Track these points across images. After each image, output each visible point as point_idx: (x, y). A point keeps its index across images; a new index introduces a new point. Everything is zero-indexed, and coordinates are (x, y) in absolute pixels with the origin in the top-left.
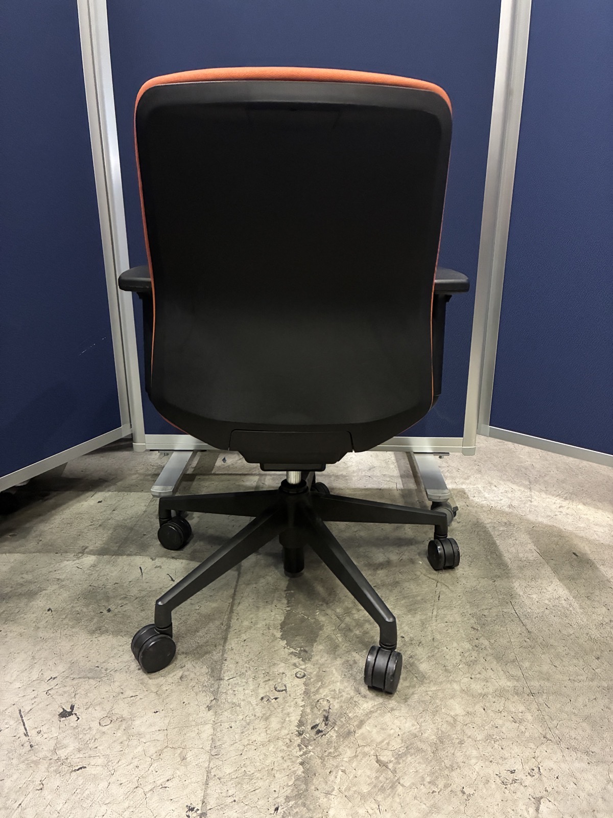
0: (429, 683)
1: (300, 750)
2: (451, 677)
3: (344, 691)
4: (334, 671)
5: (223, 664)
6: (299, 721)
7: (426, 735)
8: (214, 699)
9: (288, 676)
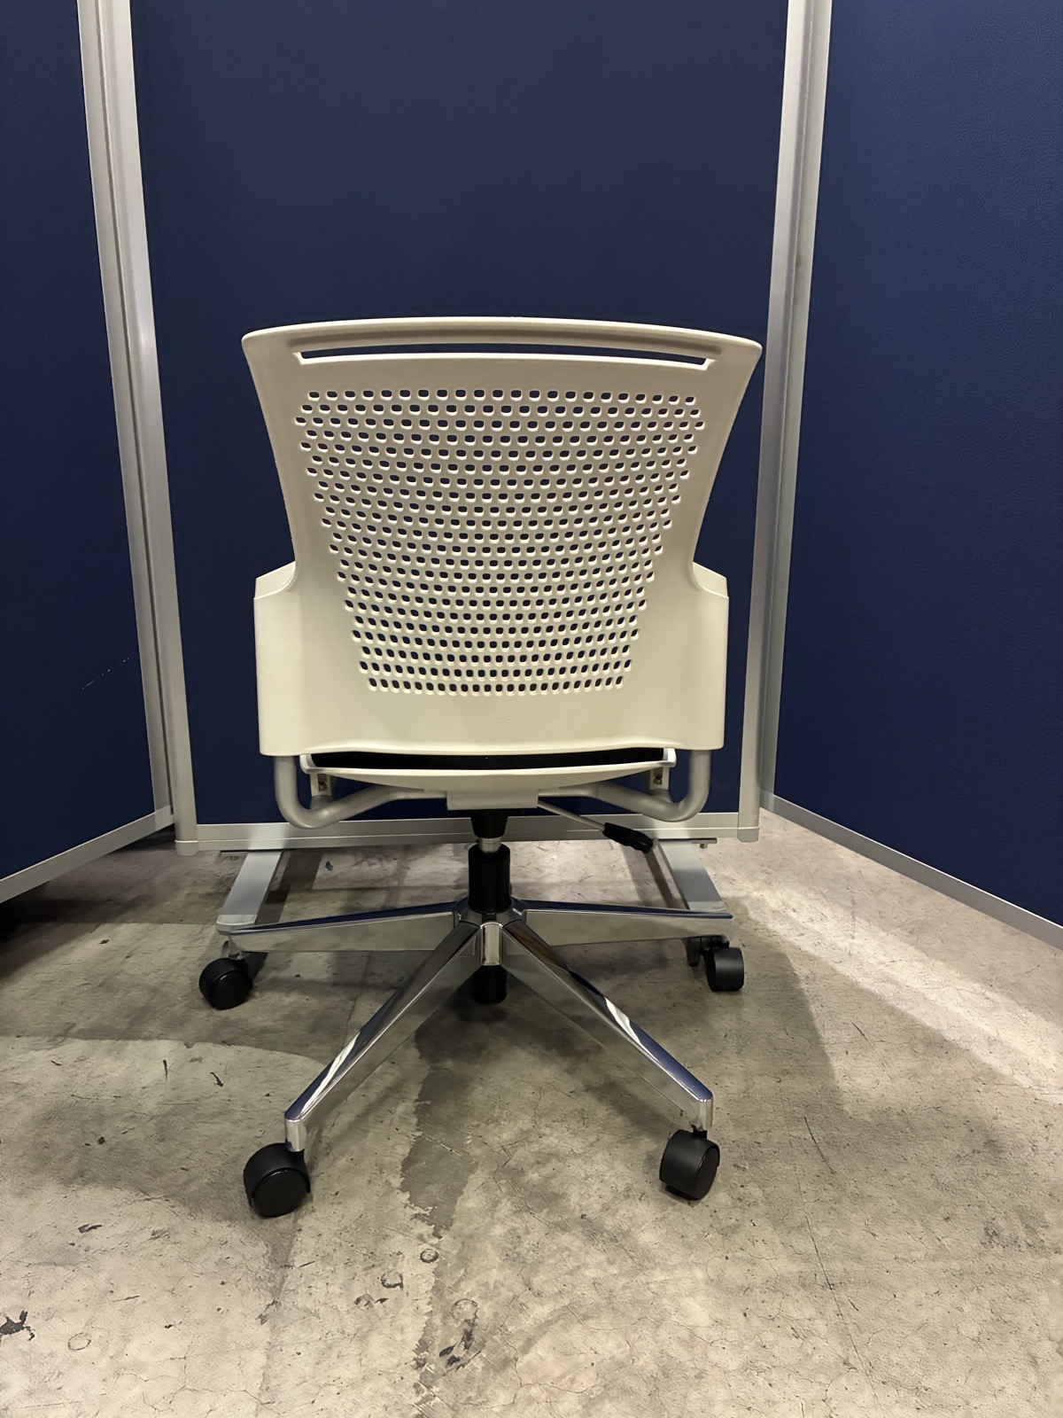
0: (653, 1269)
1: (418, 1393)
2: (693, 1256)
3: (503, 1285)
4: (489, 1249)
5: (295, 1239)
6: (419, 1342)
7: (641, 1363)
8: (273, 1304)
9: (406, 1258)
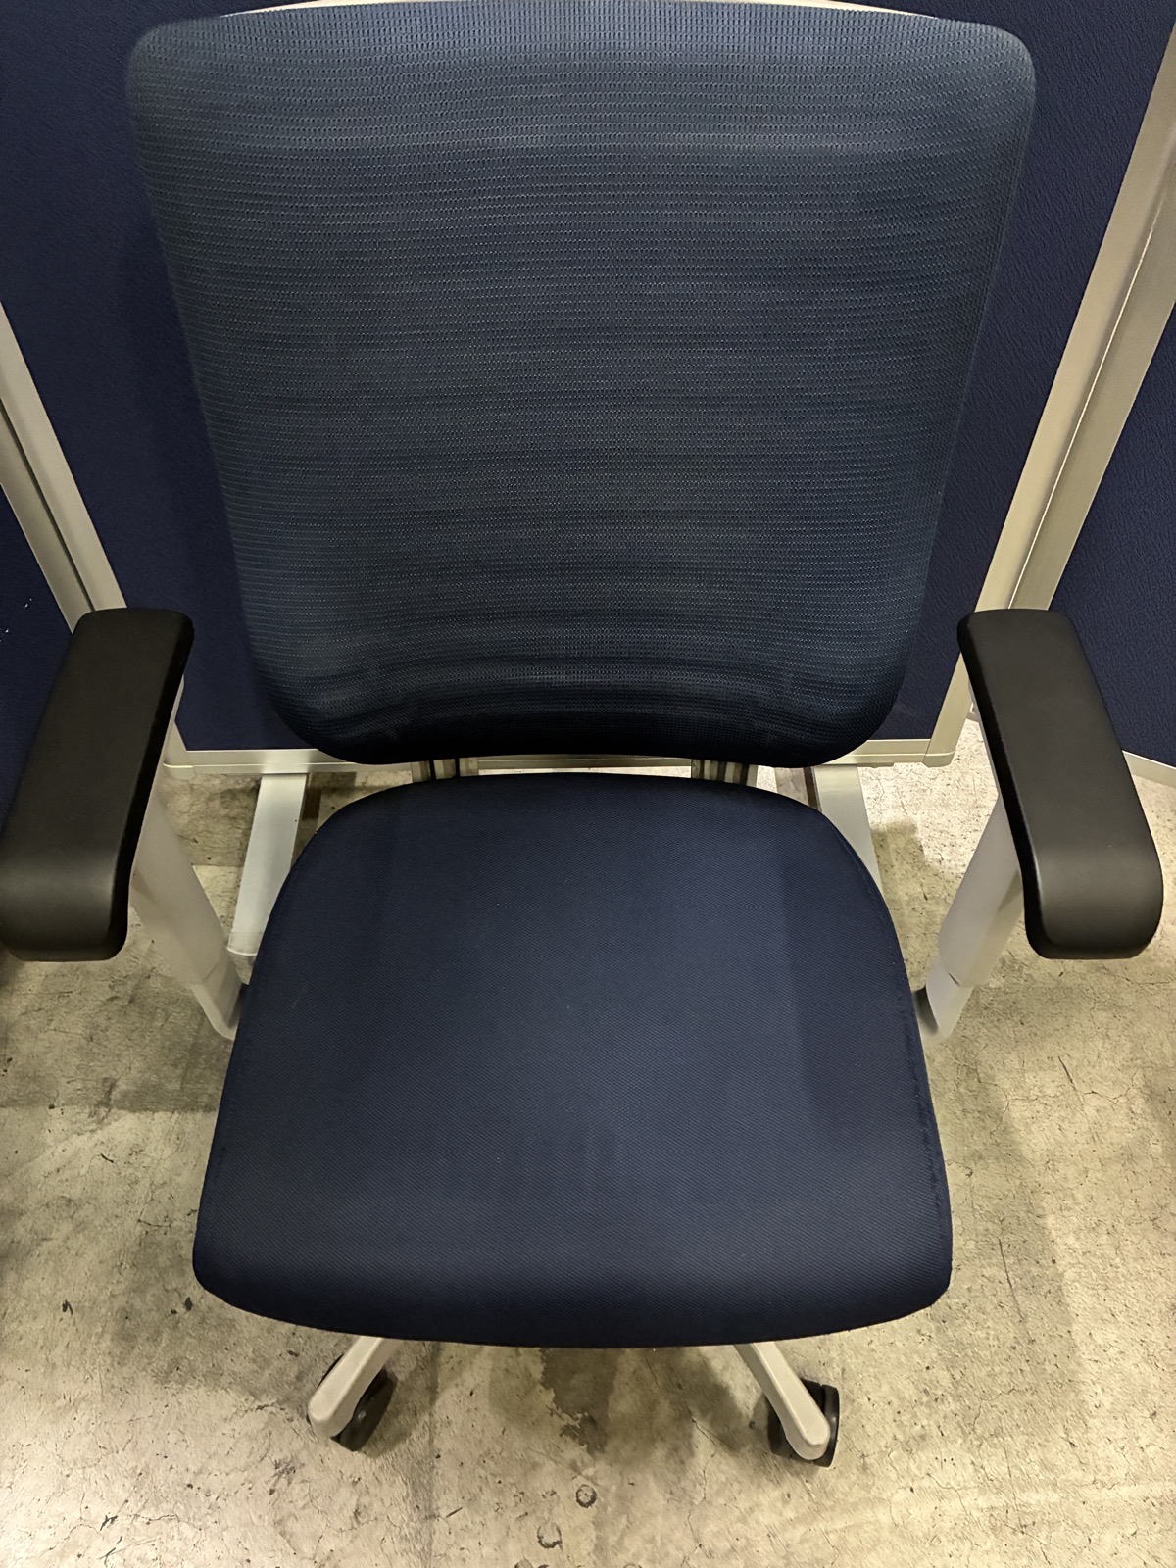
2: (874, 1488)
3: (671, 1540)
4: (652, 1482)
5: (435, 1471)
9: (562, 1499)
